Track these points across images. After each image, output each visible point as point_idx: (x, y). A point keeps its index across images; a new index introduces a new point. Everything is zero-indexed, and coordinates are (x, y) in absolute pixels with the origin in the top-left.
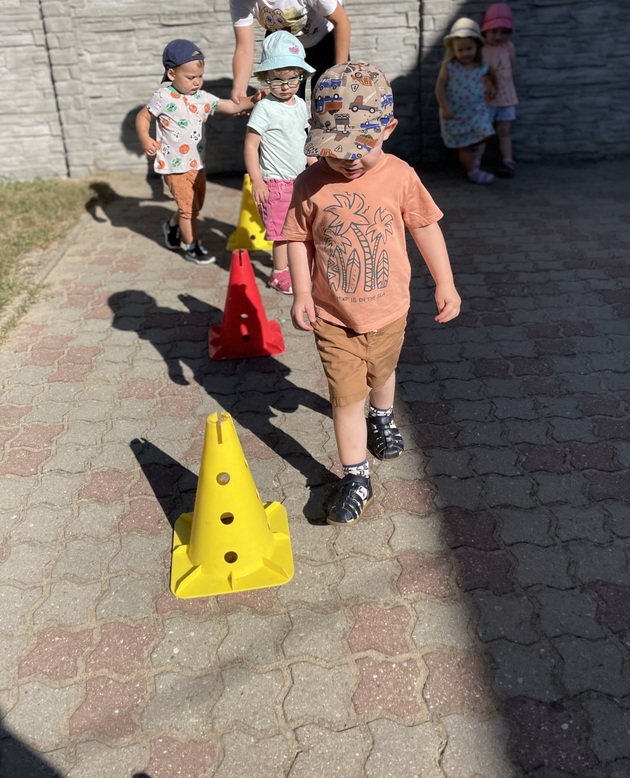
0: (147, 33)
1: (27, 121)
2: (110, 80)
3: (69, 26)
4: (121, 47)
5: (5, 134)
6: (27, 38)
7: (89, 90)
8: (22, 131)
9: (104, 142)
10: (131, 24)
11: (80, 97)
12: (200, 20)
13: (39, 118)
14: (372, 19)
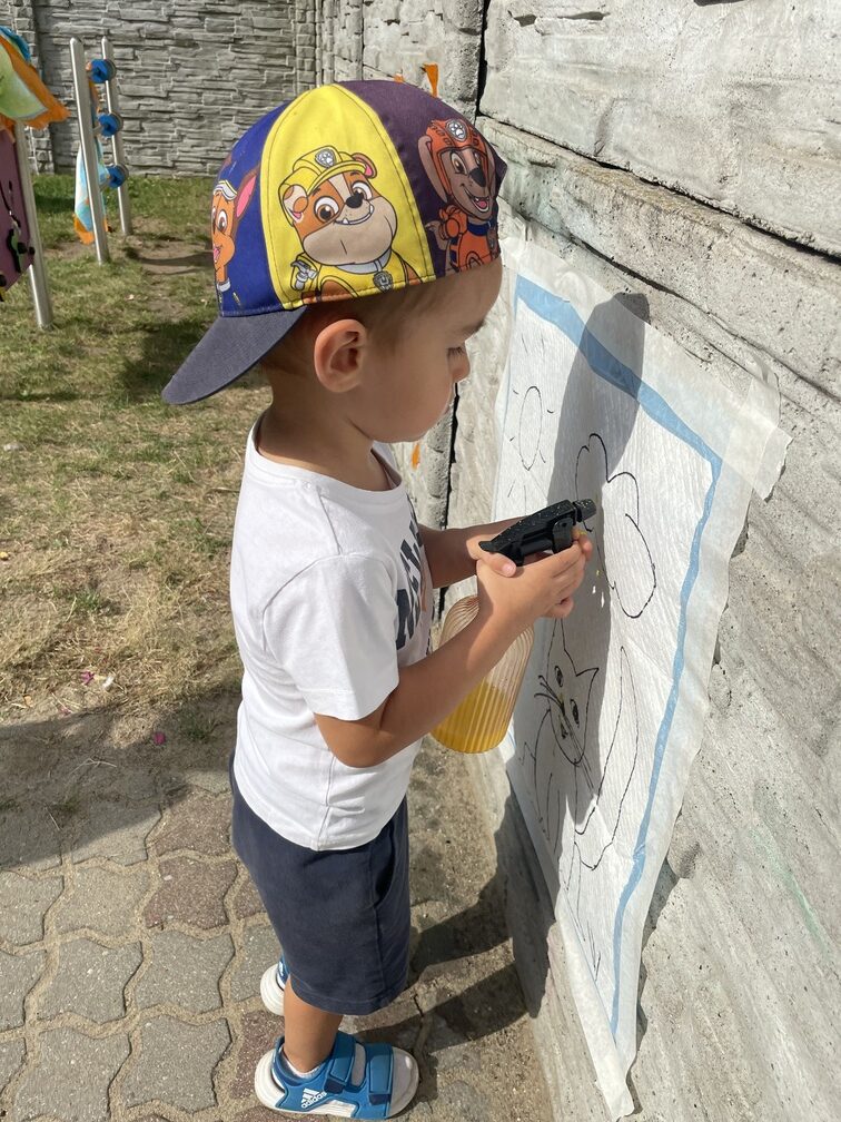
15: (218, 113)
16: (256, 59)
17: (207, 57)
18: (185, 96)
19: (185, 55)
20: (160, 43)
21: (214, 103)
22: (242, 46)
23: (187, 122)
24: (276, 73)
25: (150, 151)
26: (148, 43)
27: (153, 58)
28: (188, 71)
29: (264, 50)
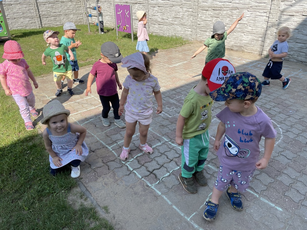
0: (210, 11)
1: (187, 27)
2: (202, 21)
3: (197, 8)
4: (205, 14)
5: (184, 29)
6: (190, 10)
7: (198, 23)
8: (186, 29)
9: (199, 34)
10: (208, 9)
11: (196, 24)
12: (220, 9)
13: (189, 27)
14: (258, 13)
15: (69, 14)
16: (75, 3)
17: (66, 4)
18: (63, 11)
19: (63, 4)
20: (58, 2)
21: (68, 12)
22: (72, 2)
23: (64, 16)
24: (78, 5)
25: (58, 22)
26: (56, 3)
27: (57, 5)
28: (63, 7)
29: (75, 2)
